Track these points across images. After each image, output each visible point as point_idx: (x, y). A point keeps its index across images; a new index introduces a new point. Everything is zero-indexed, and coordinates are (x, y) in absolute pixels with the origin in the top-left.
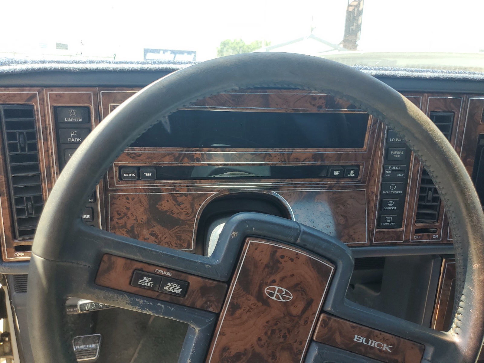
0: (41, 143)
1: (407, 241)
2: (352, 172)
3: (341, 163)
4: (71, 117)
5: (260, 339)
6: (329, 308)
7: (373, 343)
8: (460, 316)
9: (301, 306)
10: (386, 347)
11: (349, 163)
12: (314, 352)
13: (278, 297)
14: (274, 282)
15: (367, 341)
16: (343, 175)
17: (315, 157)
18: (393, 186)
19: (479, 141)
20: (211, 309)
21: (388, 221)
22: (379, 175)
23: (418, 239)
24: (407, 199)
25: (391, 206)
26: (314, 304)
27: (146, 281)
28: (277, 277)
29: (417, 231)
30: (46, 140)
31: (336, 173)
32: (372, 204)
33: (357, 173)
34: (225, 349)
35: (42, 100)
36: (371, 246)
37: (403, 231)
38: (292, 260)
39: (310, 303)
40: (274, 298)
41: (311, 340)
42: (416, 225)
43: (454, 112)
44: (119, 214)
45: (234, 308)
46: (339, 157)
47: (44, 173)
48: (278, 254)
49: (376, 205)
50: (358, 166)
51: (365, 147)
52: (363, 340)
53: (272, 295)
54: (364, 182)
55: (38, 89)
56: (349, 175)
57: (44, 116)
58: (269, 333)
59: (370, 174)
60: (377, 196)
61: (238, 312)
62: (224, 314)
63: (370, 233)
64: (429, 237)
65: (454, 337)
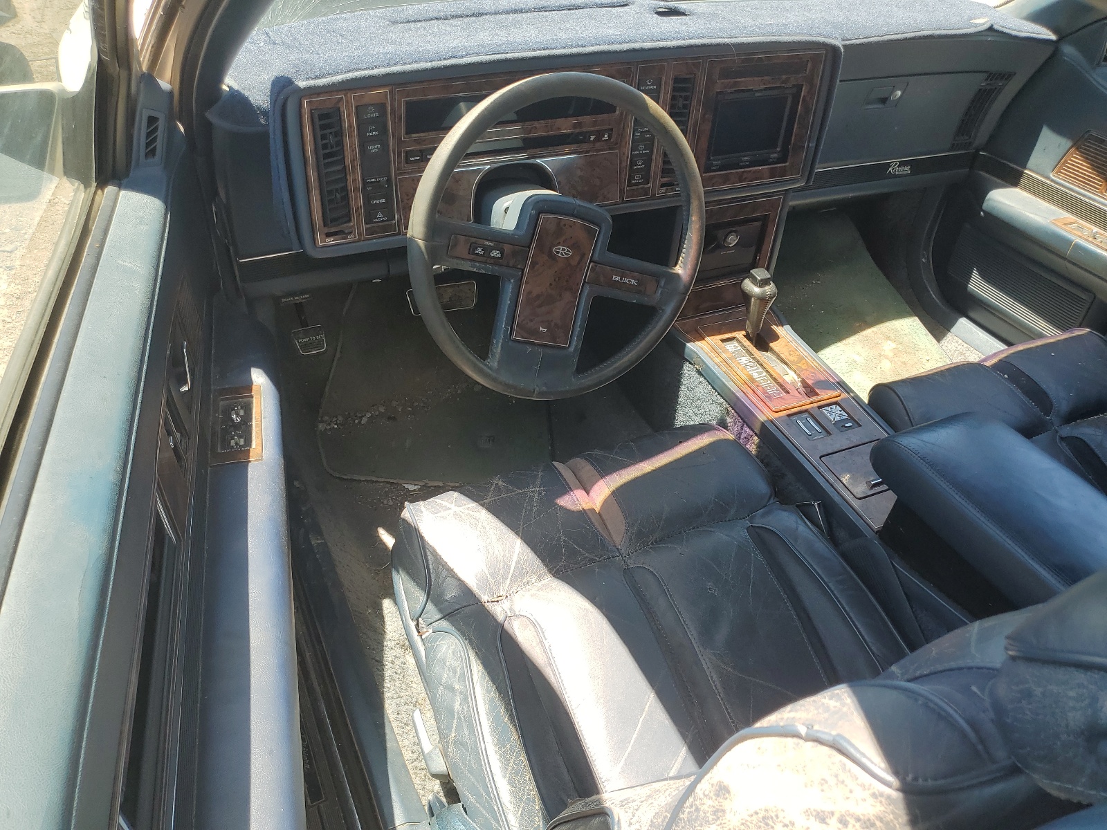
0: (347, 140)
1: (653, 195)
2: (606, 136)
3: (597, 128)
4: (370, 113)
5: (551, 284)
6: (596, 257)
7: (626, 280)
8: (684, 255)
9: (577, 258)
10: (633, 282)
11: (604, 127)
12: (587, 290)
13: (562, 254)
14: (559, 243)
15: (621, 279)
16: (598, 139)
17: (575, 126)
18: (641, 147)
19: (717, 97)
20: (519, 267)
21: (637, 179)
22: (630, 137)
23: (663, 193)
24: (654, 157)
25: (640, 165)
26: (586, 256)
27: (480, 251)
28: (561, 240)
29: (663, 186)
30: (350, 136)
31: (592, 138)
32: (624, 164)
33: (610, 137)
34: (530, 293)
35: (347, 102)
36: (622, 203)
37: (650, 187)
38: (571, 227)
39: (583, 255)
40: (559, 255)
41: (584, 281)
42: (661, 180)
43: (695, 74)
44: (408, 195)
45: (534, 264)
46: (595, 123)
47: (349, 166)
48: (562, 224)
49: (627, 166)
50: (612, 130)
51: (617, 112)
52: (618, 278)
53: (558, 253)
54: (617, 144)
55: (344, 92)
56: (603, 139)
57: (349, 115)
58: (557, 279)
59: (622, 136)
60: (628, 158)
61: (537, 266)
62: (527, 270)
63: (622, 191)
64: (673, 190)
65: (679, 270)
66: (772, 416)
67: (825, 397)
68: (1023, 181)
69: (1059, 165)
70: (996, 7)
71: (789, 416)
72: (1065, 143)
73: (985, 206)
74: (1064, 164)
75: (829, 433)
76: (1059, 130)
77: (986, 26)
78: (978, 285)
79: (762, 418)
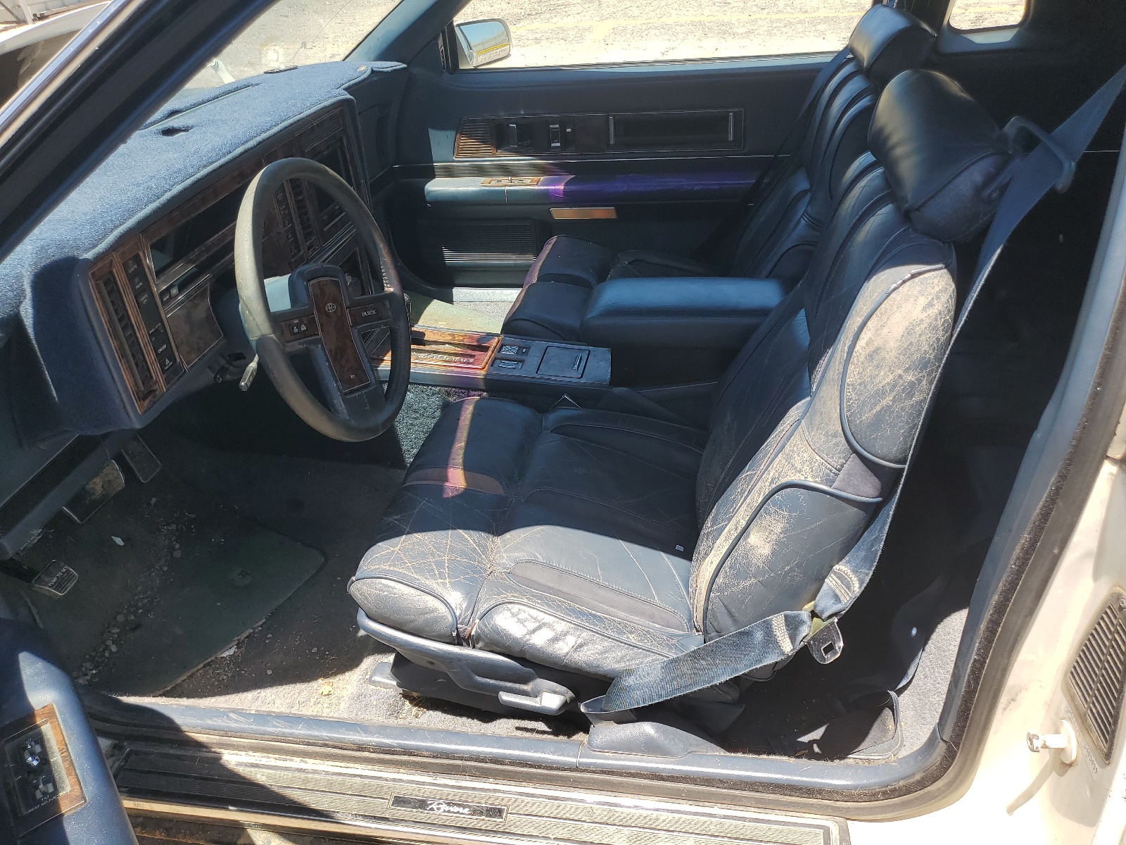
5: (337, 338)
6: (348, 305)
7: (369, 313)
8: (386, 278)
9: (339, 309)
10: (374, 312)
12: (355, 332)
13: (331, 310)
14: (326, 302)
15: (367, 314)
23: (311, 255)
26: (343, 305)
28: (326, 299)
38: (326, 285)
39: (341, 305)
41: (351, 327)
48: (321, 285)
52: (365, 313)
53: (329, 310)
58: (338, 332)
61: (324, 327)
62: (320, 334)
65: (389, 289)
66: (483, 372)
67: (494, 344)
68: (437, 172)
69: (456, 150)
70: (344, 60)
71: (492, 366)
72: (451, 134)
73: (428, 198)
74: (458, 147)
75: (522, 361)
76: (442, 127)
77: (369, 72)
78: (452, 258)
79: (481, 374)
